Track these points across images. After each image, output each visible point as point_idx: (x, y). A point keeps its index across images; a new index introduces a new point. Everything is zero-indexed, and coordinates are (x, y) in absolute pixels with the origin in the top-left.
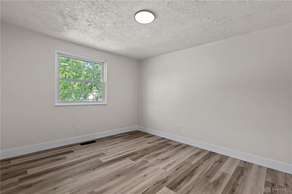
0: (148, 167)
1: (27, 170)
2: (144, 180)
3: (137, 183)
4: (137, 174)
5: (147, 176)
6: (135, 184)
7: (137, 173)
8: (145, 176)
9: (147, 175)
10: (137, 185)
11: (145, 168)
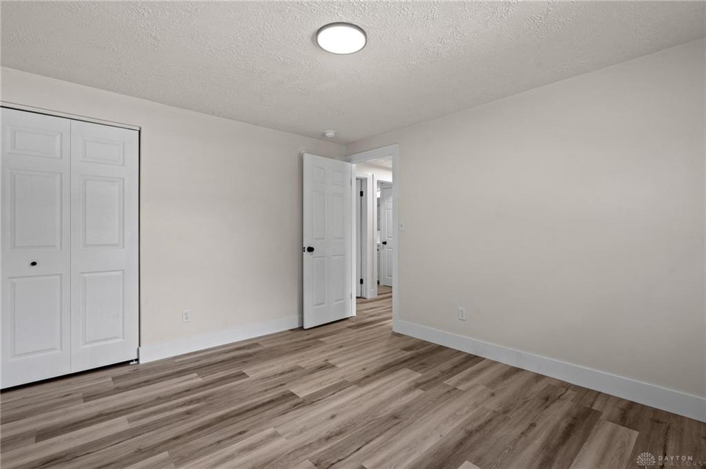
0: (320, 440)
1: (636, 434)
2: (337, 408)
3: (353, 402)
4: (353, 420)
5: (329, 415)
6: (356, 401)
7: (352, 424)
8: (333, 417)
9: (328, 419)
10: (352, 400)
11: (328, 438)
